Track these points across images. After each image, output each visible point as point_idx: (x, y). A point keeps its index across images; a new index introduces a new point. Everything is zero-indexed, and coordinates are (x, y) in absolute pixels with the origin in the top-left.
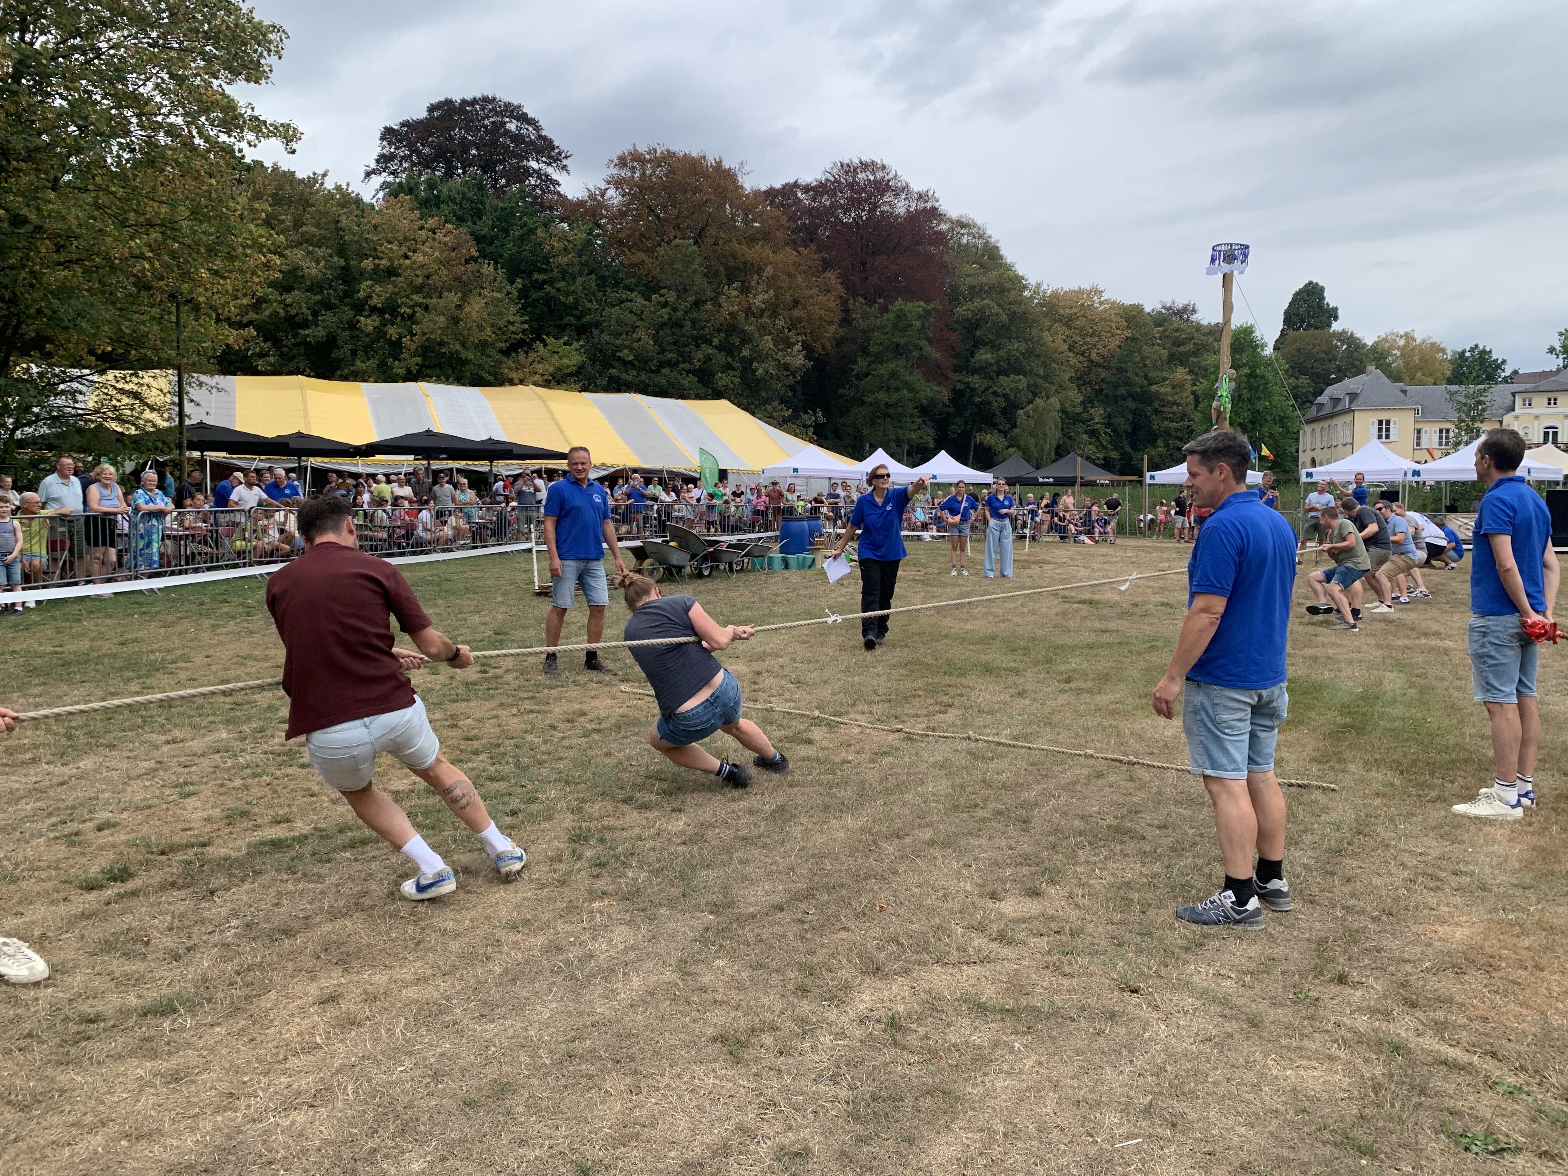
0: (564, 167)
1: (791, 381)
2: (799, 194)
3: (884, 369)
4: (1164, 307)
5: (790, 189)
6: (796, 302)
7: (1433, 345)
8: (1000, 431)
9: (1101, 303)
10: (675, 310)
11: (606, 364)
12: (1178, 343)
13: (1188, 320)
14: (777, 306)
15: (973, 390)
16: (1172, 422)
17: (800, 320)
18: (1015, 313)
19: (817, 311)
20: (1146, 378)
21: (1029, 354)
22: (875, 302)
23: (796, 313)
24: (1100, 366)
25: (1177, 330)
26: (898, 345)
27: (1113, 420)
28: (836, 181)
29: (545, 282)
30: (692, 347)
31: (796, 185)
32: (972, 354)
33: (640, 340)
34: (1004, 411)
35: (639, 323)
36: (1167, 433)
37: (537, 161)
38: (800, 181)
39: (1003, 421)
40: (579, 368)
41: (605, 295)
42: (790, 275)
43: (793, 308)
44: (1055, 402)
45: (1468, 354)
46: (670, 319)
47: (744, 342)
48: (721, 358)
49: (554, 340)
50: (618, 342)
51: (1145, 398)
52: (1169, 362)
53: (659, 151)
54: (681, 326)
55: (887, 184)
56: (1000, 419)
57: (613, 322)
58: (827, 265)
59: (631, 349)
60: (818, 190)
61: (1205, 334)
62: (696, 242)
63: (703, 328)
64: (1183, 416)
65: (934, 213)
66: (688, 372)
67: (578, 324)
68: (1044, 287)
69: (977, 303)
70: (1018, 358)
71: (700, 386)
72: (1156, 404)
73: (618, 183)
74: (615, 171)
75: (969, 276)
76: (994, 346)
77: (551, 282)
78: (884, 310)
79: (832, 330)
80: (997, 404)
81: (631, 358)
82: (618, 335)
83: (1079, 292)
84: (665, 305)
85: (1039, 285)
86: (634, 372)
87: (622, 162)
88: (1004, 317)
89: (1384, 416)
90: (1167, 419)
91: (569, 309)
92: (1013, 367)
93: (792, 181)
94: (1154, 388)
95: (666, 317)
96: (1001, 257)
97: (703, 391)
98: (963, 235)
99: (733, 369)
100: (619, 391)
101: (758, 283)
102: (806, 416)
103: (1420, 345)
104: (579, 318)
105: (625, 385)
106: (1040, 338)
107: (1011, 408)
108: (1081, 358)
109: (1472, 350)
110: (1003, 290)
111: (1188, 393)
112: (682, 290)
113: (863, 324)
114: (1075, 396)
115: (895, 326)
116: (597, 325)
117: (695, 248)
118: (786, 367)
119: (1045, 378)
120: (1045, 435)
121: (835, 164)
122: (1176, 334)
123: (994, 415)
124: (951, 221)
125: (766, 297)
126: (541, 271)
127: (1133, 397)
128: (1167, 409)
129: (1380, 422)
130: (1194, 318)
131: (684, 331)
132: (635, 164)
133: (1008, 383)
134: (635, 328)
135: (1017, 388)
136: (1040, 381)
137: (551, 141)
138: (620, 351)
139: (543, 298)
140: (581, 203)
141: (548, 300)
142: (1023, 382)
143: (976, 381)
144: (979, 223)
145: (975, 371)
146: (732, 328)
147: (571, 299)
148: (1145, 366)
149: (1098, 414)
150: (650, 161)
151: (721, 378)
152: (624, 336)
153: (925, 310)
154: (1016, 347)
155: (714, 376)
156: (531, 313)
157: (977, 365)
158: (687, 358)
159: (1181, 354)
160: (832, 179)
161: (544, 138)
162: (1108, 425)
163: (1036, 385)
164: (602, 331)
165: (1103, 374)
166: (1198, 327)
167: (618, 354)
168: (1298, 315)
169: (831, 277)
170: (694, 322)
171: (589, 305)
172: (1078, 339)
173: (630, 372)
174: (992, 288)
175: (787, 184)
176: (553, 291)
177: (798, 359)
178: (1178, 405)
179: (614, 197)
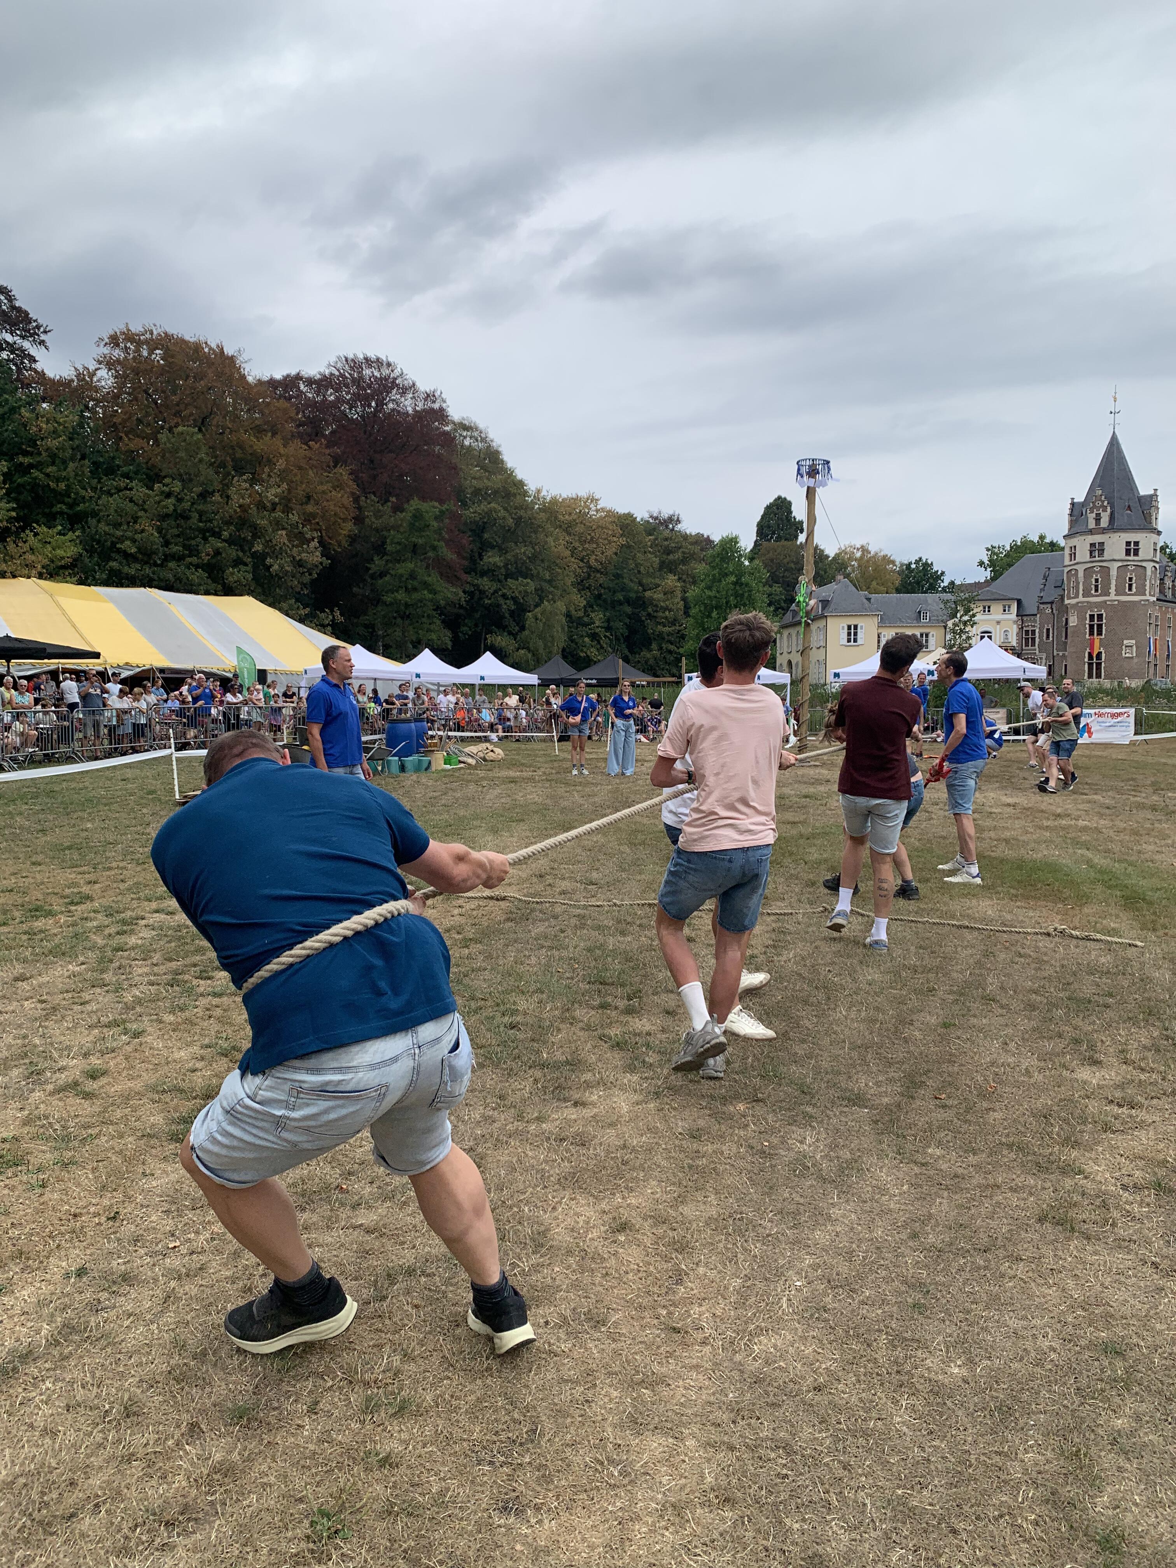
0: (42, 342)
1: (307, 579)
2: (302, 387)
3: (404, 568)
4: (651, 517)
5: (291, 382)
6: (309, 498)
7: (885, 557)
8: (510, 633)
9: (597, 511)
10: (180, 500)
11: (106, 556)
12: (668, 551)
13: (673, 530)
14: (289, 500)
15: (482, 592)
16: (664, 626)
17: (313, 516)
18: (521, 518)
19: (332, 507)
20: (640, 584)
21: (533, 558)
22: (387, 501)
23: (310, 508)
24: (598, 571)
25: (666, 539)
26: (415, 546)
27: (612, 624)
28: (342, 375)
29: (31, 466)
30: (199, 540)
31: (298, 377)
32: (481, 557)
33: (143, 531)
34: (512, 613)
35: (141, 513)
36: (661, 636)
37: (12, 334)
38: (303, 373)
39: (513, 624)
40: (75, 560)
41: (99, 482)
42: (300, 468)
43: (307, 503)
44: (561, 606)
45: (913, 566)
46: (175, 510)
47: (255, 536)
48: (233, 552)
49: (45, 529)
50: (119, 533)
51: (640, 603)
52: (661, 568)
53: (155, 333)
54: (188, 518)
55: (394, 382)
56: (508, 621)
57: (112, 511)
58: (337, 461)
59: (134, 541)
60: (322, 383)
61: (692, 544)
62: (200, 430)
63: (210, 521)
64: (674, 622)
65: (441, 415)
66: (197, 567)
67: (70, 512)
68: (544, 493)
69: (484, 507)
70: (525, 562)
71: (210, 581)
72: (650, 610)
73: (110, 364)
74: (106, 351)
75: (474, 478)
76: (502, 551)
77: (38, 466)
78: (398, 509)
79: (348, 527)
80: (507, 606)
81: (133, 550)
82: (117, 525)
83: (576, 500)
84: (168, 495)
85: (539, 491)
86: (138, 566)
87: (114, 341)
88: (510, 522)
89: (852, 621)
90: (660, 623)
91: (59, 497)
92: (520, 571)
93: (293, 373)
94: (648, 594)
95: (172, 508)
96: (502, 461)
97: (212, 586)
98: (465, 437)
99: (246, 565)
100: (121, 585)
101: (269, 476)
102: (323, 615)
103: (874, 557)
104: (71, 506)
105: (127, 579)
106: (546, 542)
107: (520, 611)
108: (581, 564)
109: (917, 562)
110: (508, 495)
111: (678, 600)
112: (187, 480)
113: (377, 523)
114: (579, 600)
115: (412, 525)
116: (94, 514)
117: (200, 436)
118: (300, 564)
119: (550, 582)
120: (552, 637)
121: (339, 358)
122: (666, 543)
123: (503, 617)
124: (453, 423)
125: (279, 490)
126: (26, 453)
127: (628, 601)
128: (660, 614)
129: (849, 627)
130: (679, 527)
131: (190, 522)
132: (129, 345)
133: (516, 586)
134: (136, 519)
135: (526, 592)
136: (546, 586)
137: (27, 314)
138: (122, 543)
139: (29, 484)
140: (65, 384)
141: (35, 486)
142: (531, 586)
143: (485, 583)
144: (481, 426)
145: (483, 574)
146: (242, 521)
147: (62, 486)
148: (639, 572)
149: (598, 618)
150: (147, 342)
151: (232, 574)
152: (125, 527)
153: (441, 512)
154: (523, 551)
155: (223, 572)
156: (16, 500)
157: (486, 568)
158: (193, 551)
159: (671, 562)
160: (337, 373)
161: (19, 310)
162: (608, 629)
163: (542, 590)
164: (99, 521)
165: (602, 579)
166: (686, 537)
167: (118, 546)
168: (769, 527)
169: (343, 472)
170: (201, 514)
171: (83, 493)
172: (577, 544)
173: (132, 566)
174: (496, 492)
175: (288, 376)
176: (41, 476)
177: (314, 556)
178: (670, 610)
179: (105, 379)
